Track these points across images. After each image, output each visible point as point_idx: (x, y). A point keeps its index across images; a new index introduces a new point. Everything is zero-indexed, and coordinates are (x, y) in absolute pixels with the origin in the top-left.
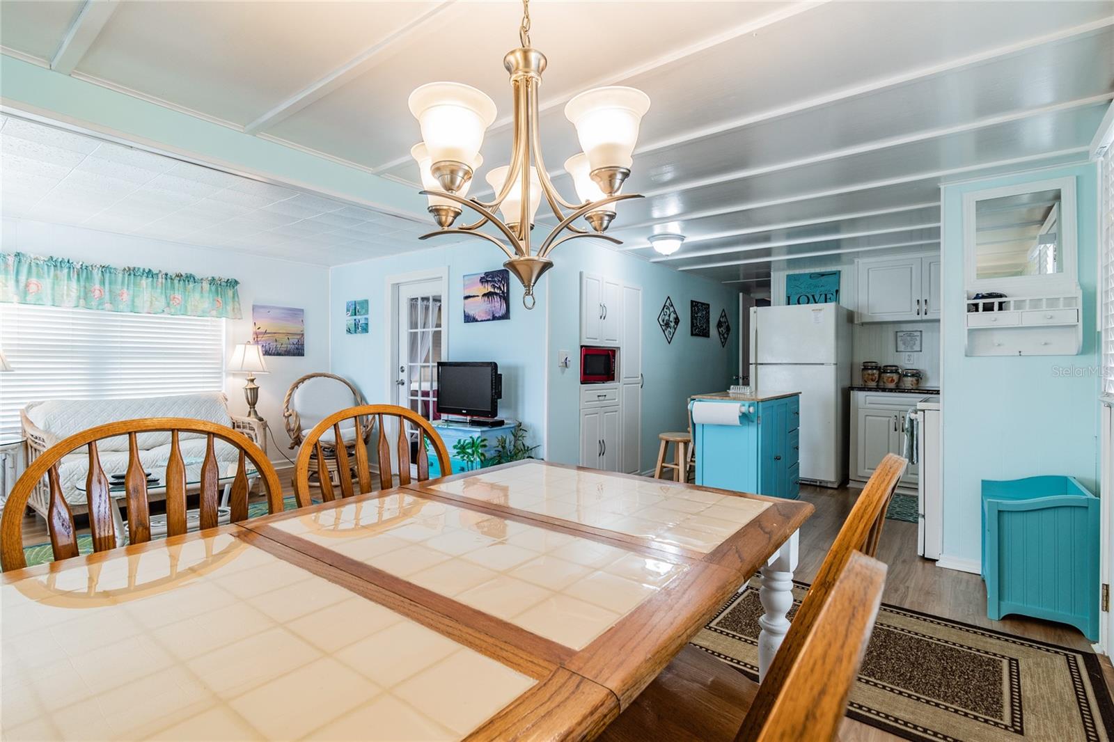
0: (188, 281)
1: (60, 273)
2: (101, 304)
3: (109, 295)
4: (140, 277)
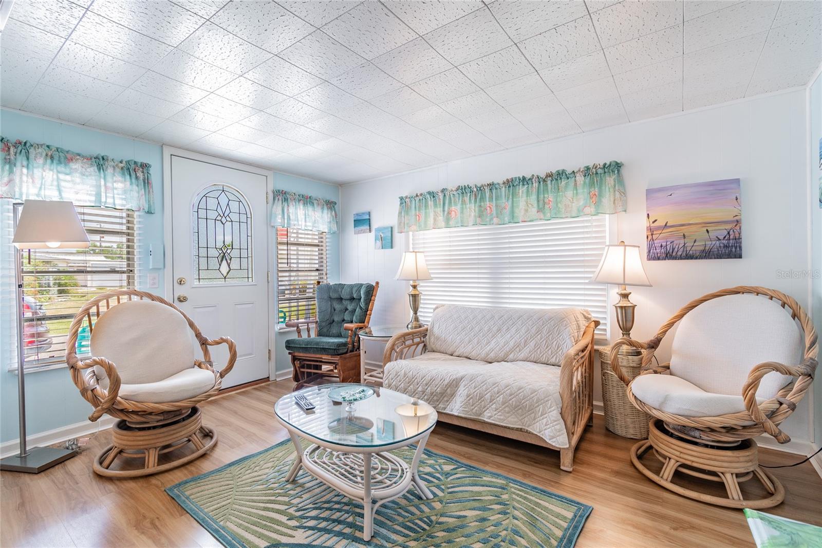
0: (561, 179)
1: (465, 198)
2: (491, 219)
3: (497, 209)
4: (518, 187)
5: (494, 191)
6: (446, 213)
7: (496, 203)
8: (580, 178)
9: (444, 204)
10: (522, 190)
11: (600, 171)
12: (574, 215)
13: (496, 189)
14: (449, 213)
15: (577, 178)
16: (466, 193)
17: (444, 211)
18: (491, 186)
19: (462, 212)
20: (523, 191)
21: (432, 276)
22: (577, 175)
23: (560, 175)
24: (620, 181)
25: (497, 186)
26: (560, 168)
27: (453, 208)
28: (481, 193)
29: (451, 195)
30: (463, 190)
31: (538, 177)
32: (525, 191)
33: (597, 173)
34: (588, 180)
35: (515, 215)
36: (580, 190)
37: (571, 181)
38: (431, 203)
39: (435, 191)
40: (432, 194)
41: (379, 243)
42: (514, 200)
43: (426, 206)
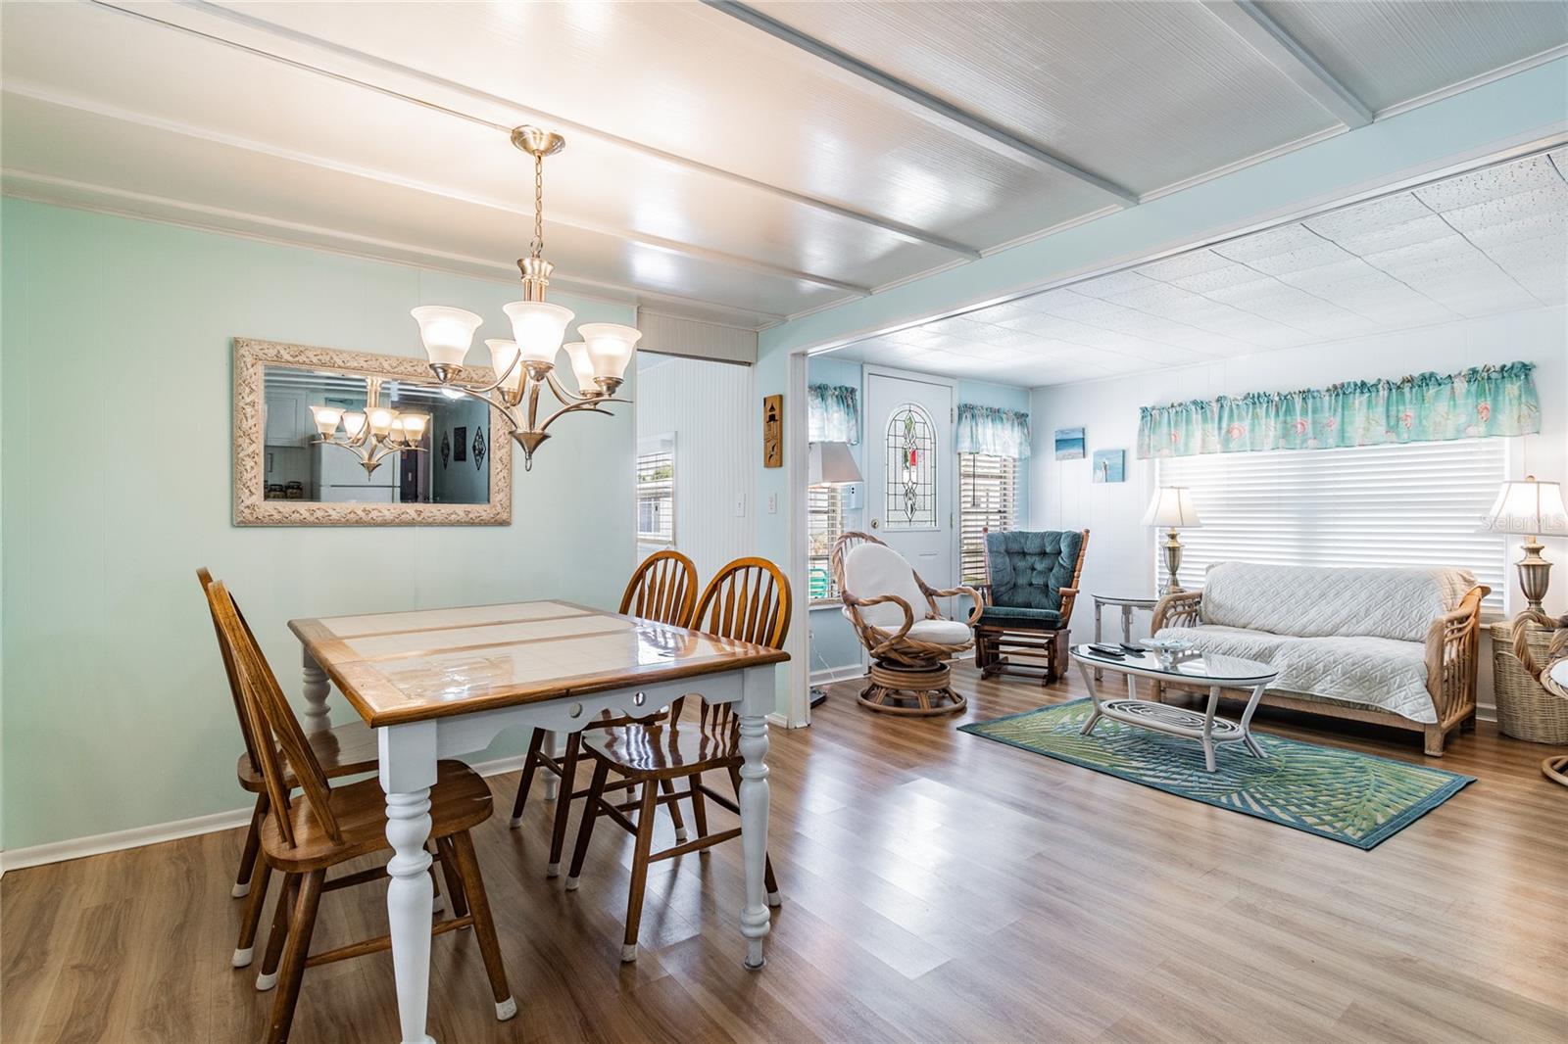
0: (1427, 385)
1: (1258, 410)
2: (1304, 441)
3: (1314, 428)
4: (1352, 395)
5: (1310, 402)
6: (1224, 431)
7: (1313, 418)
8: (1460, 386)
9: (1220, 419)
10: (1359, 401)
11: (1494, 376)
12: (1448, 436)
13: (1314, 397)
14: (1229, 432)
15: (1455, 385)
16: (1260, 403)
17: (1220, 428)
18: (1306, 394)
19: (1252, 430)
20: (1361, 403)
21: (1202, 522)
22: (1456, 380)
23: (1427, 379)
24: (1529, 389)
25: (1315, 394)
26: (1426, 370)
27: (1236, 424)
28: (1287, 403)
29: (1234, 406)
30: (1255, 400)
31: (1388, 383)
32: (1365, 403)
33: (1489, 378)
34: (1474, 387)
35: (1346, 435)
36: (1460, 401)
37: (1446, 389)
38: (1196, 417)
39: (1205, 399)
40: (1201, 406)
41: (1101, 474)
42: (1346, 413)
43: (1188, 421)
